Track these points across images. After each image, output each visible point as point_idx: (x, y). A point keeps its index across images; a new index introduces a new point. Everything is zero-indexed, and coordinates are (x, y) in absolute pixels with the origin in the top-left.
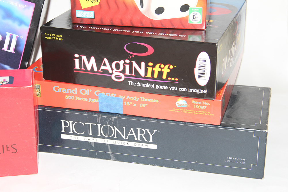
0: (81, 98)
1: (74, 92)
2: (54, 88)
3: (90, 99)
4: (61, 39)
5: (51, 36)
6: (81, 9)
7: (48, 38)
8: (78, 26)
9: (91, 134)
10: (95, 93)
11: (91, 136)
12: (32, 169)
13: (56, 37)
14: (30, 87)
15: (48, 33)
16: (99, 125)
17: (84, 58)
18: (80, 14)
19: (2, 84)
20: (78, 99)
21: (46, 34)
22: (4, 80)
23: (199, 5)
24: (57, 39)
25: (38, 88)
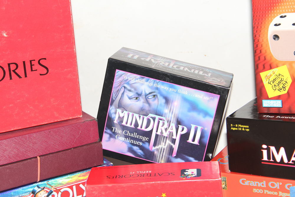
0: (270, 192)
1: (263, 185)
2: (240, 181)
3: (280, 193)
4: (248, 130)
5: (238, 127)
6: (267, 98)
7: (234, 129)
8: (265, 116)
10: (286, 186)
13: (242, 128)
14: (218, 180)
15: (234, 124)
17: (273, 149)
18: (266, 104)
19: (190, 176)
20: (266, 193)
21: (232, 125)
22: (192, 173)
24: (243, 129)
25: (224, 181)
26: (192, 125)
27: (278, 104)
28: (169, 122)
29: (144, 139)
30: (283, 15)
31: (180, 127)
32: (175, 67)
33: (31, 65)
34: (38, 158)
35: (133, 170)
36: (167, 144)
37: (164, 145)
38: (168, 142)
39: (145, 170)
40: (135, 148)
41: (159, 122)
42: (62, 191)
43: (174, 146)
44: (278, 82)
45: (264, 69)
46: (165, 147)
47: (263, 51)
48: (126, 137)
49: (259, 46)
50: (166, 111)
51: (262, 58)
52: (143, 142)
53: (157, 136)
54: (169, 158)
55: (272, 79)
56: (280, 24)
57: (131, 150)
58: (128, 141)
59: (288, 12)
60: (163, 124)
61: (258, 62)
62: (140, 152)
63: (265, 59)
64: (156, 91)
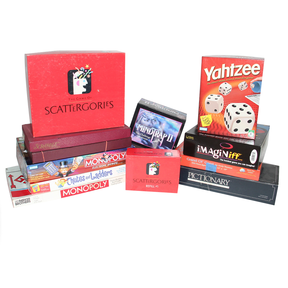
0: (198, 164)
1: (196, 161)
2: (187, 159)
3: (202, 164)
4: (193, 139)
5: (189, 137)
6: (202, 127)
7: (187, 138)
8: (200, 134)
9: (201, 179)
10: (205, 162)
11: (201, 180)
12: (176, 191)
15: (188, 136)
16: (205, 176)
17: (202, 147)
18: (201, 129)
19: (168, 156)
22: (169, 154)
23: (253, 129)
24: (191, 138)
26: (169, 134)
27: (206, 129)
28: (160, 132)
29: (149, 138)
30: (212, 95)
31: (164, 134)
32: (164, 109)
33: (107, 104)
34: (107, 142)
35: (143, 150)
36: (158, 141)
37: (156, 141)
38: (159, 140)
39: (147, 151)
40: (144, 141)
41: (156, 131)
42: (114, 156)
43: (161, 142)
44: (207, 121)
45: (202, 115)
46: (157, 142)
47: (202, 108)
48: (141, 136)
49: (201, 105)
50: (159, 127)
51: (202, 110)
52: (148, 139)
53: (154, 137)
54: (158, 146)
55: (204, 119)
56: (210, 98)
57: (142, 142)
58: (142, 138)
59: (214, 94)
60: (158, 132)
61: (200, 112)
62: (146, 143)
63: (203, 111)
64: (156, 119)
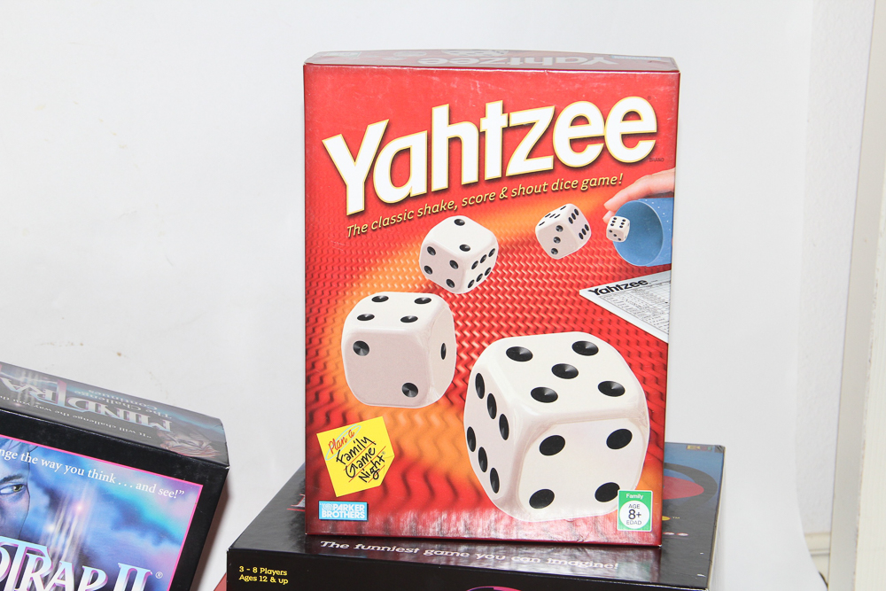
4: (285, 582)
5: (258, 575)
6: (333, 498)
7: (247, 579)
8: (326, 543)
13: (269, 576)
15: (249, 565)
18: (327, 511)
21: (242, 569)
23: (643, 482)
24: (273, 580)
26: (121, 565)
27: (357, 512)
28: (56, 559)
30: (381, 295)
31: (88, 572)
41: (26, 559)
44: (361, 457)
45: (328, 425)
47: (328, 380)
49: (319, 365)
50: (51, 528)
51: (324, 397)
55: (345, 449)
56: (371, 317)
59: (393, 289)
60: (40, 564)
61: (314, 406)
63: (332, 399)
64: (26, 473)
